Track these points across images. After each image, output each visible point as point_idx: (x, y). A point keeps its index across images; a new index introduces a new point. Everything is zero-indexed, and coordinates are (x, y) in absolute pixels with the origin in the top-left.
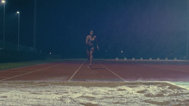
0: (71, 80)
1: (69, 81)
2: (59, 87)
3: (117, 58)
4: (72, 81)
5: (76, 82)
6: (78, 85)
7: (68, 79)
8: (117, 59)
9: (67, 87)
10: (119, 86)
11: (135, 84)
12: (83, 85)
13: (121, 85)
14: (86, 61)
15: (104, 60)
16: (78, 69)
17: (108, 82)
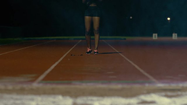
0: (39, 83)
1: (35, 85)
2: (12, 98)
3: (154, 35)
4: (40, 85)
5: (49, 86)
6: (53, 93)
7: (33, 81)
8: (155, 37)
9: (30, 97)
10: (143, 94)
11: (179, 90)
12: (65, 94)
13: (149, 92)
14: (81, 41)
15: (125, 39)
16: (59, 61)
17: (119, 86)
